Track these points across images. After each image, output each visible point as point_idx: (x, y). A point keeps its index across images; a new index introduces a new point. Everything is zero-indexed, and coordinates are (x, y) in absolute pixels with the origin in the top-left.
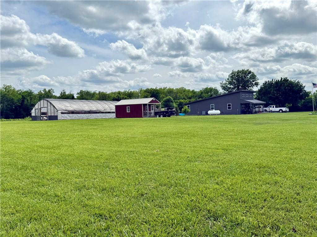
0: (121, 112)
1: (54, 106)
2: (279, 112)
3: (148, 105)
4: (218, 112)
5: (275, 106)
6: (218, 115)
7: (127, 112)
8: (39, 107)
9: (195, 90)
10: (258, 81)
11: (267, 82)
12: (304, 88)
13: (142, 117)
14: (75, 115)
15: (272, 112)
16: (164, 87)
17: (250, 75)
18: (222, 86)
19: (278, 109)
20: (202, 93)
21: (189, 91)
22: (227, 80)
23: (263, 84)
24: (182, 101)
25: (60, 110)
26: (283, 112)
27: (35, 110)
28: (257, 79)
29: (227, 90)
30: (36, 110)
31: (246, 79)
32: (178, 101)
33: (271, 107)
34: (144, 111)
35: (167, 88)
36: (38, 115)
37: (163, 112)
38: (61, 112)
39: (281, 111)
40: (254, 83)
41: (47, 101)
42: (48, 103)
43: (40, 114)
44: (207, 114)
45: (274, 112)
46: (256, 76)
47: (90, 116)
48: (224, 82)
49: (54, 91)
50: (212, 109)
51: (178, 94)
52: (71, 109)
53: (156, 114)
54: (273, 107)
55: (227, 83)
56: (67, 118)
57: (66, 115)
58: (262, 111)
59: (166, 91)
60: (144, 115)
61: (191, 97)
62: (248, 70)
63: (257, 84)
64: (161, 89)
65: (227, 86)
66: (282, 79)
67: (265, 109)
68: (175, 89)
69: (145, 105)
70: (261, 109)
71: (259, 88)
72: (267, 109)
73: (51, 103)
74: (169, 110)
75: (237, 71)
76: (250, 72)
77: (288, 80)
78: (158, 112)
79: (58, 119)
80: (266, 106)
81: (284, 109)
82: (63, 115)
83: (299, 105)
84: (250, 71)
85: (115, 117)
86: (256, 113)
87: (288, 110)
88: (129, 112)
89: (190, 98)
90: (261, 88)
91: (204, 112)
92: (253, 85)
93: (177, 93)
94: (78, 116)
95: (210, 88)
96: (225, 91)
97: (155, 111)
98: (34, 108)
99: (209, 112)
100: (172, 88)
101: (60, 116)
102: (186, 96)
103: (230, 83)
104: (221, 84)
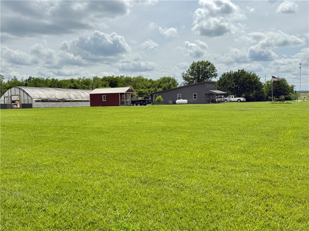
0: (96, 100)
1: (28, 94)
2: (237, 101)
3: (125, 94)
4: (186, 101)
5: (233, 96)
6: (185, 104)
7: (103, 100)
8: (10, 95)
9: (153, 79)
10: (216, 72)
11: (226, 74)
12: (259, 80)
13: (119, 106)
14: (49, 103)
15: (231, 101)
16: (121, 76)
17: (209, 66)
18: (183, 77)
19: (236, 99)
20: (161, 83)
21: (146, 80)
22: (188, 71)
23: (222, 75)
24: (142, 90)
25: (34, 98)
26: (241, 101)
27: (4, 98)
28: (215, 71)
29: (189, 81)
30: (6, 98)
31: (206, 70)
32: (138, 90)
33: (230, 97)
34: (121, 100)
35: (124, 77)
36: (8, 103)
37: (140, 101)
38: (35, 100)
39: (239, 101)
40: (213, 74)
41: (20, 89)
42: (21, 90)
43: (10, 102)
44: (175, 103)
45: (233, 102)
46: (215, 68)
47: (62, 105)
48: (186, 73)
49: (3, 78)
50: (179, 98)
51: (137, 84)
52: (44, 97)
53: (134, 103)
54: (232, 97)
55: (189, 73)
56: (41, 106)
57: (40, 103)
58: (223, 100)
59: (123, 79)
60: (121, 104)
61: (150, 86)
62: (207, 62)
63: (215, 75)
64: (118, 77)
65: (188, 77)
66: (239, 71)
67: (225, 98)
68: (132, 77)
69: (122, 94)
70: (223, 99)
71: (219, 79)
72: (227, 98)
73: (24, 91)
74: (147, 99)
75: (197, 62)
76: (209, 64)
77: (245, 72)
78: (135, 101)
79: (33, 107)
80: (226, 96)
81: (242, 99)
82: (37, 103)
83: (251, 95)
84: (209, 62)
85: (90, 106)
86: (219, 102)
87: (245, 100)
88: (105, 101)
89: (149, 88)
90: (221, 79)
91: (171, 102)
92: (212, 76)
93: (136, 82)
94: (51, 105)
95: (168, 78)
96: (186, 82)
97: (133, 100)
98: (3, 95)
99: (177, 101)
100: (130, 77)
101: (35, 104)
102: (145, 85)
103: (191, 74)
104: (183, 74)
